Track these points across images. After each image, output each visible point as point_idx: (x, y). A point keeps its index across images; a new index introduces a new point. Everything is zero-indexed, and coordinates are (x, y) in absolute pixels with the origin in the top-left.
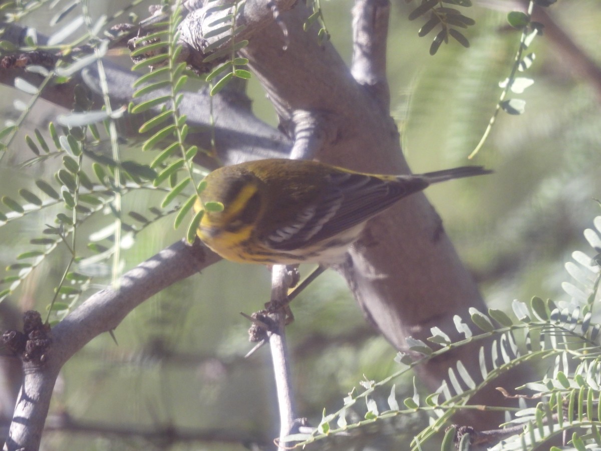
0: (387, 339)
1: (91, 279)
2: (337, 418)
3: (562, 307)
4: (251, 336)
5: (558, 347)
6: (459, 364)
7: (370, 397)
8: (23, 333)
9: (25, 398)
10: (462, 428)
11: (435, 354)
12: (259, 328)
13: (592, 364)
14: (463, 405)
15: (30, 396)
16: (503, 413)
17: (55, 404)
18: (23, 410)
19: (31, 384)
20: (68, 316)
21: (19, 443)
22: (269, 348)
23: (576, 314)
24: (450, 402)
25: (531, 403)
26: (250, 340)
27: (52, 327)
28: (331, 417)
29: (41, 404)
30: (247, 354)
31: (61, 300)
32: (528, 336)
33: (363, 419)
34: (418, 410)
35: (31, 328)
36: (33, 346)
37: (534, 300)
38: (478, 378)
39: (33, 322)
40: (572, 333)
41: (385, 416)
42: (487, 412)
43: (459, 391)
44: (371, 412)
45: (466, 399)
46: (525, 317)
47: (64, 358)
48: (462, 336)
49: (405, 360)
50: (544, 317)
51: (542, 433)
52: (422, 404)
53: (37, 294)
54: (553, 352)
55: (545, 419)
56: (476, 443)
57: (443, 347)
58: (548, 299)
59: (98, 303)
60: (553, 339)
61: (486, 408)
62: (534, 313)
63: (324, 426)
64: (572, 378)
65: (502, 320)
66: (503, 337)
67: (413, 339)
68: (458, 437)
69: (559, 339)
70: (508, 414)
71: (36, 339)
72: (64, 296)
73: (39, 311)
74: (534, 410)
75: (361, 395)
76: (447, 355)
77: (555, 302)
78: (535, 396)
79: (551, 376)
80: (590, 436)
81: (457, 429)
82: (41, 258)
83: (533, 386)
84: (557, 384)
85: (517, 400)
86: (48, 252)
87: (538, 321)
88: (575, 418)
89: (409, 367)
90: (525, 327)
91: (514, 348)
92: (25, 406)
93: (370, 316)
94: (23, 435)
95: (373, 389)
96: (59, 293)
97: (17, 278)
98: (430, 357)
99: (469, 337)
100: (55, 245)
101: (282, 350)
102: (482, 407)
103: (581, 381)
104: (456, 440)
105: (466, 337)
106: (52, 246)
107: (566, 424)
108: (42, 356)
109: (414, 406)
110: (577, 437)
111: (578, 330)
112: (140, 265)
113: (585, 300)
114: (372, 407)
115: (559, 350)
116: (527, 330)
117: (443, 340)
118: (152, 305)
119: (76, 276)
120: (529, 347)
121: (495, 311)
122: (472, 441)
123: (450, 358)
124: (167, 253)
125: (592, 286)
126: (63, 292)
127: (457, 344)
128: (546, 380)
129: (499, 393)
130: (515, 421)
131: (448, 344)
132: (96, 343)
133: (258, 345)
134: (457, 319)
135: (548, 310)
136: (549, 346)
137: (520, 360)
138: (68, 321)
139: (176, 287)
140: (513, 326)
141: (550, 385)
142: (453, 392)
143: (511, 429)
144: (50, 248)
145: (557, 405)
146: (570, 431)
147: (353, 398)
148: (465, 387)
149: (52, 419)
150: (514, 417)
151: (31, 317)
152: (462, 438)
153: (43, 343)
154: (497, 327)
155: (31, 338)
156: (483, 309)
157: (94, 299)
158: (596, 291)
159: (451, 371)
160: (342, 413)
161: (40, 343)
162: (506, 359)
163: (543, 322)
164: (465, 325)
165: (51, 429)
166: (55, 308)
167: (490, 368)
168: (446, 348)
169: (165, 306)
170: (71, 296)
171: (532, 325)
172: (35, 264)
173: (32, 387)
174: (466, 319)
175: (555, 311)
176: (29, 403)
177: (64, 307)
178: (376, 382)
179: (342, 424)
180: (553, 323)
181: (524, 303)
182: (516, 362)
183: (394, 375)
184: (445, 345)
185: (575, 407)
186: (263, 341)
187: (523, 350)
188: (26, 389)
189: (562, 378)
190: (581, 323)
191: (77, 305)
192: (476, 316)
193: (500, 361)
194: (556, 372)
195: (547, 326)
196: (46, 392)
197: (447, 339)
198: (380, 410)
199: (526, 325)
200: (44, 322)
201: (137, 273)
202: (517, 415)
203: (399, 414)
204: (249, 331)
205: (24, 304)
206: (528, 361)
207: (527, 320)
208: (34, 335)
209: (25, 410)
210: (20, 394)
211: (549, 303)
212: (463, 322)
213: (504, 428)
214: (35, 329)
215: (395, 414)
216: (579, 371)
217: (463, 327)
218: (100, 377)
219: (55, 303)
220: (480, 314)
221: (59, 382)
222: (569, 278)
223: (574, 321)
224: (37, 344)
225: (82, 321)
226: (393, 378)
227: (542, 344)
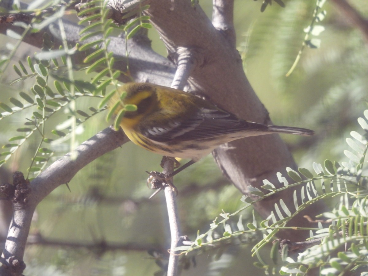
0: (236, 186)
1: (54, 152)
2: (206, 236)
3: (344, 165)
4: (153, 185)
5: (342, 190)
6: (281, 201)
7: (226, 223)
8: (13, 185)
9: (14, 226)
10: (283, 241)
11: (266, 196)
12: (157, 180)
13: (363, 201)
14: (284, 227)
15: (17, 224)
16: (308, 231)
17: (33, 229)
18: (13, 232)
19: (18, 217)
20: (41, 174)
21: (11, 253)
22: (164, 192)
23: (353, 170)
24: (276, 224)
25: (325, 225)
26: (152, 188)
27: (31, 182)
28: (203, 235)
29: (24, 229)
30: (150, 197)
31: (36, 165)
32: (323, 184)
33: (222, 236)
34: (256, 230)
35: (18, 182)
36: (19, 193)
37: (326, 162)
38: (292, 210)
39: (19, 179)
40: (350, 182)
41: (236, 234)
42: (298, 231)
43: (282, 218)
44: (227, 232)
45: (285, 223)
46: (321, 172)
47: (38, 200)
48: (282, 185)
49: (248, 200)
50: (333, 172)
51: (333, 244)
52: (258, 227)
53: (21, 161)
54: (339, 193)
55: (335, 234)
56: (292, 249)
57: (271, 192)
58: (335, 161)
59: (59, 166)
60: (339, 186)
61: (297, 228)
62: (326, 170)
63: (199, 241)
64: (351, 209)
65: (306, 174)
66: (308, 185)
67: (252, 187)
68: (281, 246)
69: (342, 186)
70: (311, 232)
71: (21, 189)
72: (38, 163)
73: (23, 172)
74: (327, 230)
75: (221, 222)
76: (273, 196)
77: (339, 163)
78: (328, 221)
79: (337, 209)
80: (362, 245)
81: (280, 241)
82: (23, 140)
83: (327, 215)
84: (341, 213)
85: (317, 224)
86: (28, 137)
87: (329, 175)
88: (353, 234)
89: (250, 204)
90: (321, 178)
91: (315, 192)
92: (15, 230)
93: (225, 172)
94: (13, 248)
95: (228, 218)
96: (35, 161)
97: (9, 153)
98: (263, 198)
99: (286, 184)
100: (32, 132)
101: (171, 194)
102: (295, 228)
103: (356, 211)
104: (280, 248)
105: (285, 186)
106: (30, 133)
107: (348, 238)
108: (25, 199)
109: (253, 227)
110: (354, 246)
111: (354, 179)
112: (84, 143)
113: (358, 161)
114: (228, 229)
115: (342, 192)
116: (322, 180)
117: (270, 187)
118: (91, 168)
119: (45, 150)
120: (324, 191)
121: (302, 169)
122: (290, 248)
123: (275, 198)
124: (100, 135)
125: (363, 152)
126: (37, 161)
127: (279, 190)
128: (334, 211)
129: (306, 219)
130: (316, 236)
131: (274, 189)
132: (57, 191)
133: (157, 191)
134: (279, 175)
135: (334, 168)
136: (336, 189)
137: (319, 198)
138: (40, 178)
139: (106, 156)
140: (313, 178)
141: (337, 214)
142: (278, 218)
143: (313, 241)
144: (29, 134)
145: (342, 225)
146: (349, 243)
147: (216, 224)
148: (285, 215)
149: (31, 238)
150: (315, 234)
151: (18, 175)
152: (284, 247)
153: (25, 191)
154: (304, 179)
155: (18, 188)
156: (295, 167)
157: (57, 164)
158: (364, 156)
159: (276, 205)
160: (210, 233)
161: (23, 191)
162: (310, 198)
163: (332, 175)
164: (284, 178)
165: (31, 244)
166: (32, 170)
167: (300, 203)
168: (273, 192)
169: (99, 168)
170: (42, 163)
171: (325, 177)
172: (20, 144)
173: (19, 219)
174: (284, 174)
175: (339, 169)
176: (17, 228)
177: (38, 170)
178: (230, 214)
179: (210, 240)
180: (338, 176)
181: (320, 164)
182: (316, 199)
183: (241, 209)
184: (272, 190)
185: (352, 228)
186: (160, 188)
187: (320, 192)
188: (15, 220)
189: (344, 210)
190: (356, 176)
191: (45, 168)
192: (291, 172)
193: (307, 199)
194: (341, 206)
195: (334, 178)
196: (27, 221)
197: (273, 187)
198: (232, 231)
199: (322, 177)
200: (25, 179)
201: (83, 148)
202: (317, 232)
203: (245, 233)
204: (151, 183)
205: (13, 167)
206: (323, 198)
207: (322, 174)
208: (20, 186)
209: (14, 233)
210: (12, 223)
211: (335, 164)
212: (282, 176)
213: (309, 240)
214: (20, 183)
215: (242, 233)
216: (355, 205)
217: (283, 179)
218: (60, 212)
219: (32, 167)
220: (293, 171)
221: (35, 214)
222: (348, 147)
223: (351, 175)
224: (22, 192)
225: (49, 177)
226: (240, 211)
227: (332, 189)
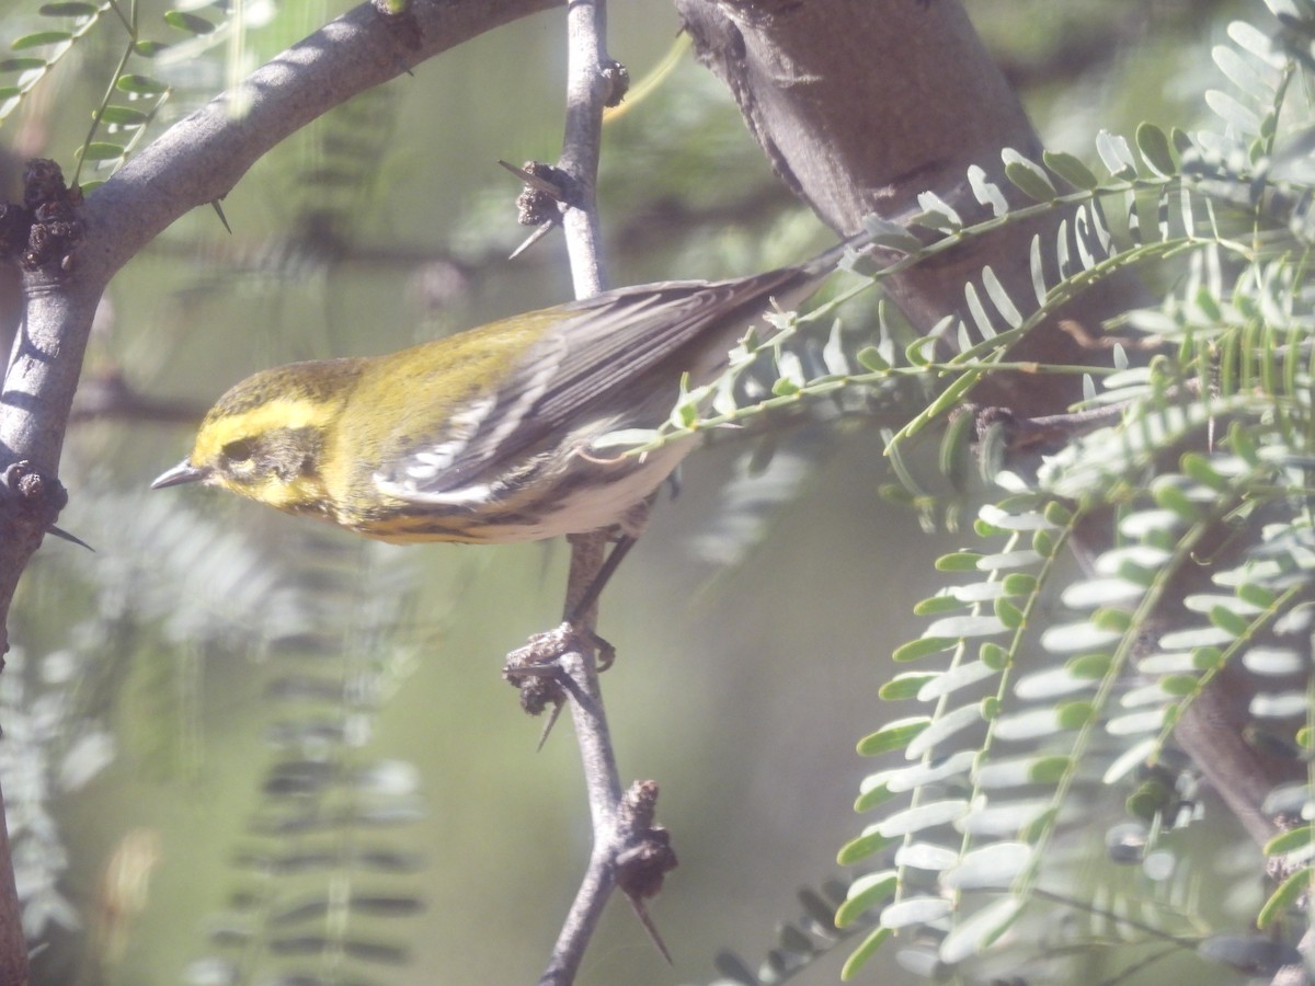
0: (820, 215)
1: (171, 91)
2: (715, 392)
3: (1205, 144)
4: (523, 211)
5: (1197, 233)
6: (988, 273)
7: (785, 347)
8: (24, 206)
9: (28, 352)
10: (986, 412)
11: (928, 252)
12: (539, 194)
13: (1273, 269)
14: (996, 363)
15: (38, 347)
16: (1078, 378)
17: (95, 362)
18: (24, 376)
19: (41, 320)
20: (123, 169)
21: (16, 450)
22: (562, 236)
23: (1237, 161)
24: (969, 356)
25: (1138, 358)
26: (520, 220)
27: (86, 195)
28: (701, 392)
29: (64, 362)
30: (515, 250)
31: (108, 136)
32: (1134, 210)
33: (770, 396)
34: (892, 374)
35: (41, 196)
36: (45, 235)
37: (1143, 129)
38: (1026, 303)
39: (46, 183)
40: (1224, 204)
41: (820, 387)
42: (1041, 376)
43: (989, 333)
44: (787, 380)
45: (1001, 350)
46: (1124, 168)
47: (112, 264)
48: (986, 211)
49: (863, 266)
50: (1166, 165)
51: (1165, 423)
52: (901, 360)
53: (54, 119)
54: (1187, 244)
55: (1172, 391)
56: (1019, 443)
57: (945, 236)
58: (1173, 129)
59: (188, 142)
60: (1188, 216)
61: (1039, 369)
62: (1145, 158)
63: (686, 411)
64: (1229, 301)
65: (1074, 174)
66: (1081, 213)
67: (880, 219)
68: (979, 430)
69: (1200, 213)
70: (1088, 382)
71: (51, 222)
72: (113, 128)
73: (58, 159)
74: (1145, 373)
75: (767, 345)
76: (953, 251)
77: (1190, 135)
78: (1149, 342)
79: (1181, 296)
80: (1268, 429)
81: (976, 414)
82: (64, 46)
83: (1141, 318)
84: (1194, 314)
85: (1109, 352)
86: (80, 33)
87: (1154, 176)
88: (1235, 388)
89: (871, 280)
90: (1122, 191)
91: (1103, 237)
92: (29, 369)
93: (783, 164)
94: (24, 431)
95: (792, 330)
96: (102, 122)
97: (13, 92)
98: (917, 258)
99: (1002, 212)
100: (95, 17)
101: (590, 243)
102: (1030, 367)
103: (1249, 308)
104: (974, 438)
105: (995, 214)
106: (90, 18)
107: (1219, 404)
108: (66, 259)
109: (882, 365)
110: (1241, 434)
111: (1241, 195)
112: (277, 58)
113: (1256, 128)
114: (789, 369)
115: (1200, 240)
116: (1131, 197)
117: (944, 220)
118: (305, 145)
119: (140, 83)
120: (1136, 235)
121: (1056, 156)
122: (1010, 439)
123: (964, 259)
124: (338, 30)
125: (1271, 98)
126: (112, 120)
127: (975, 229)
128: (1170, 304)
129: (1068, 337)
130: (1104, 397)
131: (955, 228)
132: (183, 227)
133: (538, 232)
134: (975, 175)
135: (1172, 150)
136: (1178, 231)
137: (1116, 263)
138: (121, 182)
139: (357, 104)
140: (1097, 188)
141: (1180, 318)
142: (975, 335)
143: (1094, 413)
144: (85, 23)
145: (1199, 359)
146: (1223, 422)
147: (750, 351)
148: (999, 323)
149: (88, 394)
150: (1100, 389)
151: (40, 173)
152: (986, 432)
153: (67, 230)
154: (1063, 189)
155: (40, 218)
156: (1032, 149)
157: (179, 132)
158: (1278, 109)
159: (969, 289)
160: (725, 382)
161: (59, 230)
162: (1088, 261)
163: (1164, 178)
164: (994, 188)
165: (87, 416)
166: (94, 154)
167: (1051, 278)
168: (953, 238)
169: (332, 144)
170: (129, 127)
171: (1139, 186)
172: (53, 61)
173: (44, 328)
174: (994, 173)
175: (1190, 155)
176: (37, 362)
177: (115, 152)
178: (801, 315)
179: (726, 407)
180: (1186, 180)
181: (1121, 138)
182: (1109, 266)
183: (839, 299)
184: (949, 231)
185: (1234, 366)
186: (549, 222)
187: (1124, 240)
188: (31, 330)
189: (1206, 303)
190: (1247, 180)
191: (140, 147)
192: (1017, 167)
193: (1075, 264)
194: (1193, 288)
195: (1172, 189)
196: (74, 335)
197: (955, 218)
198: (808, 374)
199: (1128, 184)
200: (69, 185)
201: (274, 74)
202: (1108, 383)
203: (851, 383)
204: (518, 202)
205: (26, 142)
206: (1132, 264)
207: (1128, 174)
208: (47, 212)
209: (27, 377)
210: (18, 342)
211: (1175, 138)
212: (988, 180)
213: (1077, 412)
214: (49, 198)
215: (840, 384)
216: (1244, 284)
217: (989, 191)
218: (192, 299)
219: (92, 144)
220: (1026, 163)
221: (103, 312)
222: (1222, 84)
223: (1231, 177)
224: (55, 232)
225: (153, 180)
226: (838, 305)
227: (1164, 227)
